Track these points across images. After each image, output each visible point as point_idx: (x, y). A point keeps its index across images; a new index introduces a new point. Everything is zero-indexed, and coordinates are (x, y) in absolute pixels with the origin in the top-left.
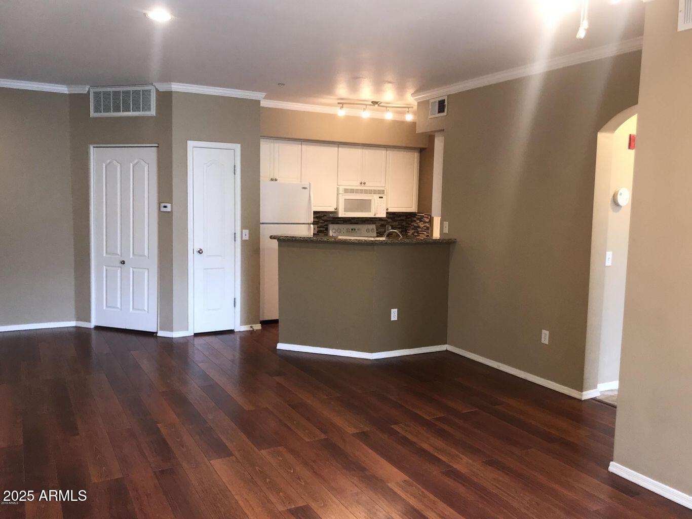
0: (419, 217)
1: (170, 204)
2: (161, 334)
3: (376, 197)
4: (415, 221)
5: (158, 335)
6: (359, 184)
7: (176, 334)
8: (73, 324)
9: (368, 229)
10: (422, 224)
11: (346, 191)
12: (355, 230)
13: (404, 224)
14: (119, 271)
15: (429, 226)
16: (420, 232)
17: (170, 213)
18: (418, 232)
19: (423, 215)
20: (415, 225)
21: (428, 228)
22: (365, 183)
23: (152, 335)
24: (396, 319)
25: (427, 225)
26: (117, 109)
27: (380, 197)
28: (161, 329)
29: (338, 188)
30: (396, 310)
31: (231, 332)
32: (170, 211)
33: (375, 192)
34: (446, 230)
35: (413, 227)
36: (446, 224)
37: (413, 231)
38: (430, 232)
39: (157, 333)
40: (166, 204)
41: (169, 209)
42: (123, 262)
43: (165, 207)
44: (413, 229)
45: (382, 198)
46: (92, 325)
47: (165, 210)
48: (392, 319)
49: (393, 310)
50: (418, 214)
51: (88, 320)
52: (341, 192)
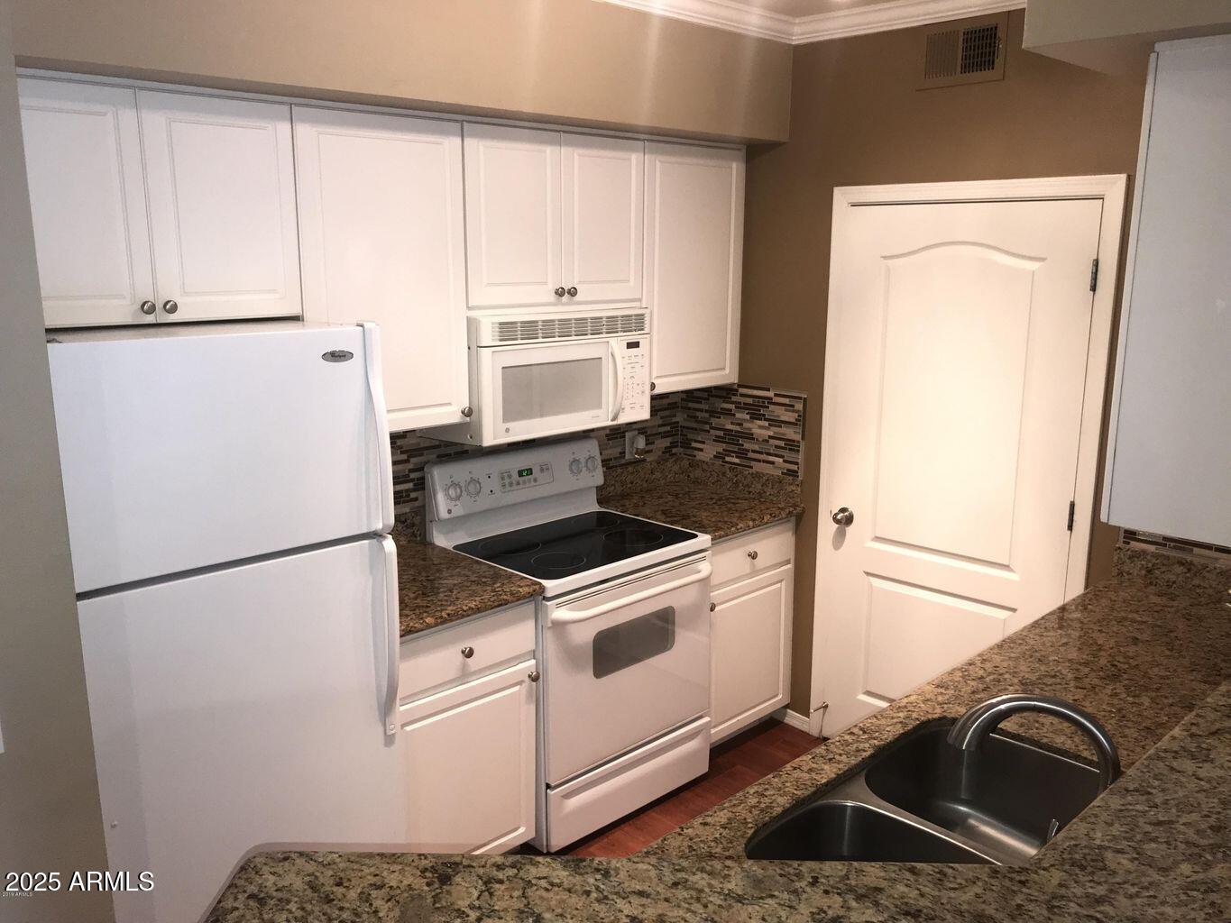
0: (750, 401)
3: (617, 343)
4: (729, 413)
6: (552, 298)
9: (575, 460)
10: (761, 427)
11: (508, 331)
12: (530, 471)
13: (680, 418)
15: (798, 437)
16: (751, 455)
18: (742, 454)
19: (770, 394)
20: (729, 427)
21: (792, 446)
22: (573, 292)
25: (791, 433)
27: (630, 345)
29: (469, 320)
33: (612, 325)
35: (721, 433)
37: (720, 448)
38: (800, 458)
44: (718, 440)
45: (636, 344)
50: (742, 391)
52: (484, 336)
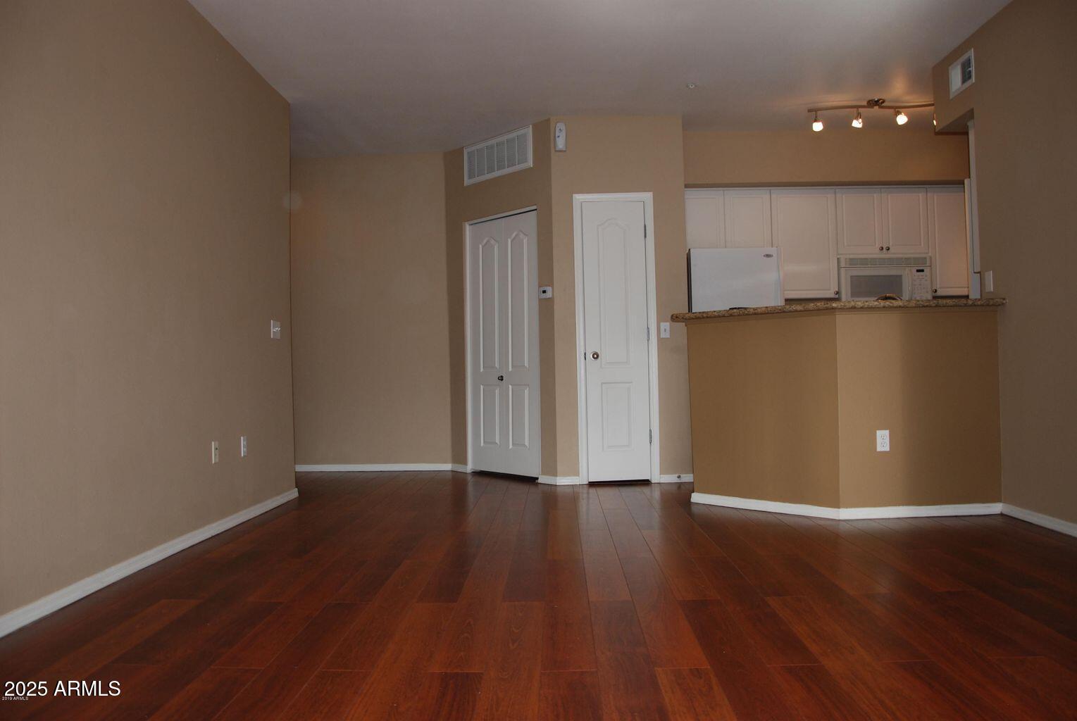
1: (550, 288)
2: (543, 479)
3: (911, 270)
5: (539, 481)
6: (878, 250)
7: (562, 481)
8: (448, 467)
11: (853, 262)
14: (497, 392)
17: (551, 300)
22: (888, 249)
23: (532, 481)
24: (888, 450)
26: (491, 170)
27: (918, 271)
28: (544, 473)
29: (838, 259)
30: (887, 432)
31: (646, 483)
32: (551, 296)
33: (908, 262)
34: (990, 287)
36: (990, 276)
39: (537, 479)
40: (545, 288)
41: (549, 294)
42: (501, 378)
43: (544, 292)
45: (922, 271)
46: (470, 468)
47: (544, 296)
48: (879, 449)
49: (879, 433)
51: (465, 462)
52: (843, 264)
